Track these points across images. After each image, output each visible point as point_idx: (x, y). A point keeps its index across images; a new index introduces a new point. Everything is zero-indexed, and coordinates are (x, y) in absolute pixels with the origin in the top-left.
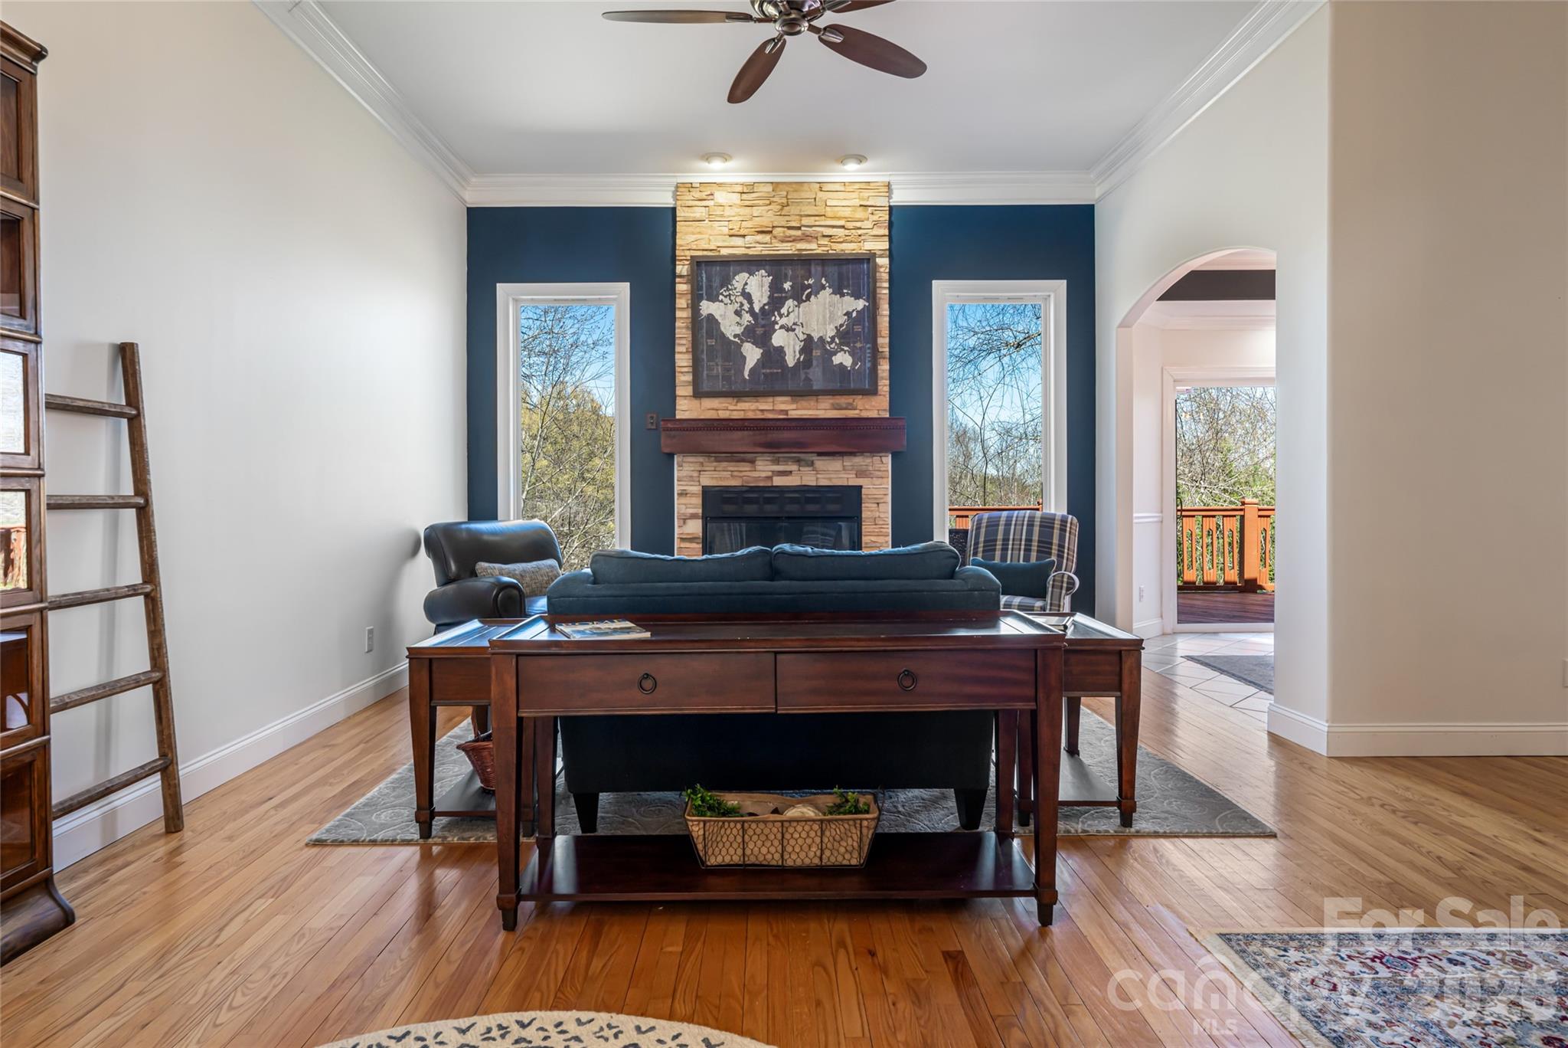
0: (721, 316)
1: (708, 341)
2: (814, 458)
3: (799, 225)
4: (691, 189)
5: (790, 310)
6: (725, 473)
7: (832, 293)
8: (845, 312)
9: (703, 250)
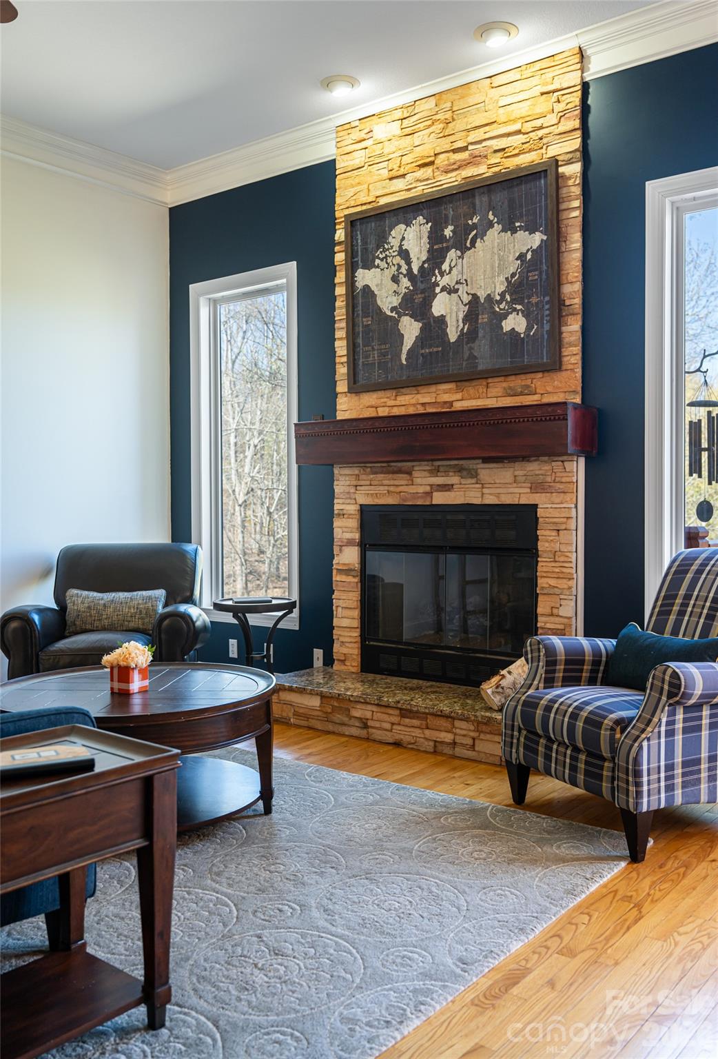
1: (364, 319)
2: (479, 466)
3: (466, 145)
5: (453, 265)
6: (382, 488)
7: (502, 231)
8: (517, 254)
9: (362, 205)
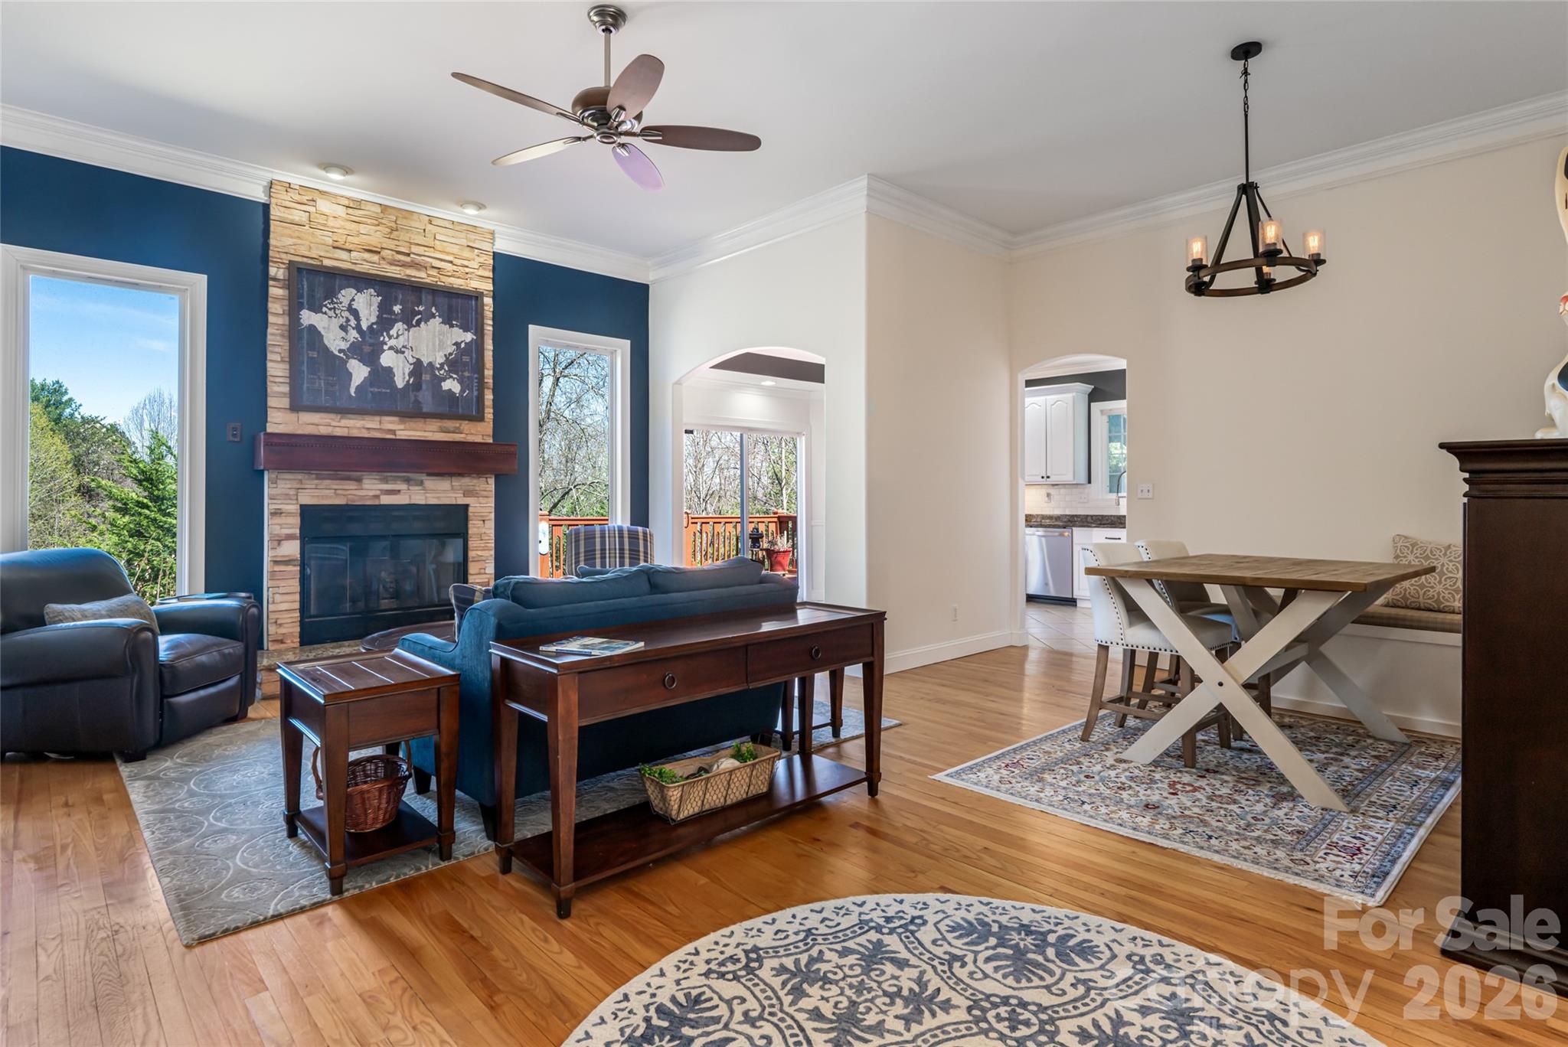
0: (324, 328)
1: (310, 352)
2: (423, 478)
3: (408, 252)
4: (289, 190)
5: (400, 333)
6: (328, 491)
7: (442, 323)
8: (454, 342)
9: (303, 256)
